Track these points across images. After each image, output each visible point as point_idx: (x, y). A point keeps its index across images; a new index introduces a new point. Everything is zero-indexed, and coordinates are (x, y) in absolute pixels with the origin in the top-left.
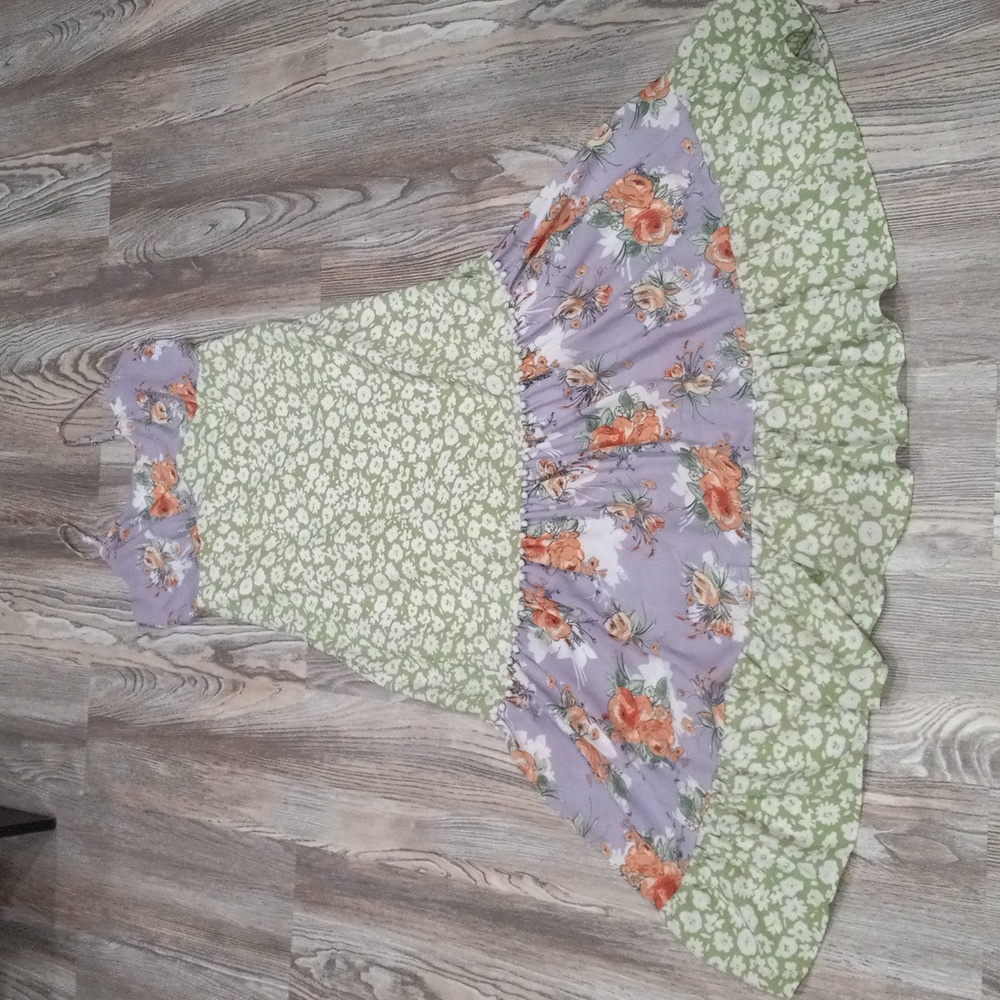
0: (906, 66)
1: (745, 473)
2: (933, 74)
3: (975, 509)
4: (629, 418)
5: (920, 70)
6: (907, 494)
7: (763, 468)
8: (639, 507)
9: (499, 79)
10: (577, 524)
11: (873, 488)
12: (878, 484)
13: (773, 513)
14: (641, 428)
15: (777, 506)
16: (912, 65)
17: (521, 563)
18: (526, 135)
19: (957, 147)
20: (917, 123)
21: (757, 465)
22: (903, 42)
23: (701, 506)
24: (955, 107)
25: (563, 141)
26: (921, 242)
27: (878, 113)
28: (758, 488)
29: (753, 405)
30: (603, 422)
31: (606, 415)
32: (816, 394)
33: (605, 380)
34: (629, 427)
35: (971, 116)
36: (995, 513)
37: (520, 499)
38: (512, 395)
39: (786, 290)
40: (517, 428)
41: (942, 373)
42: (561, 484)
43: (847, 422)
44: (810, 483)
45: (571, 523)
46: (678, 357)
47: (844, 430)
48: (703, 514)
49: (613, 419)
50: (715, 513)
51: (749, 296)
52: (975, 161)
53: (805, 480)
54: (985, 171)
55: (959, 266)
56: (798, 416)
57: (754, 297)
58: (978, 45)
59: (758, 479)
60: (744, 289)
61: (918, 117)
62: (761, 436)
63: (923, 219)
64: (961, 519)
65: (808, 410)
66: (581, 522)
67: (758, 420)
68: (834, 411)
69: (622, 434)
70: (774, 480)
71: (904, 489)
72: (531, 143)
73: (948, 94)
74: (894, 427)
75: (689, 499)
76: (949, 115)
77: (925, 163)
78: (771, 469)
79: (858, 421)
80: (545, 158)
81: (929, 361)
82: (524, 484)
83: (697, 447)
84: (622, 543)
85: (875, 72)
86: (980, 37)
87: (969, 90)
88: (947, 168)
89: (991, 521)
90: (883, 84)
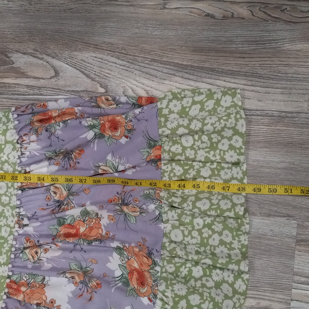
0: (257, 56)
1: (155, 264)
2: (272, 63)
3: (281, 296)
4: (84, 222)
5: (264, 59)
6: (245, 284)
7: (165, 261)
8: (85, 273)
9: (16, 12)
10: (44, 279)
11: (226, 279)
12: (229, 276)
13: (173, 291)
14: (91, 229)
15: (176, 287)
16: (260, 56)
17: (5, 297)
18: (30, 47)
19: (282, 103)
20: (261, 87)
21: (163, 259)
22: (256, 42)
23: (126, 278)
24: (282, 82)
25: (54, 54)
26: (260, 150)
27: (240, 77)
28: (162, 273)
29: (162, 226)
30: (69, 222)
31: (70, 219)
32: (198, 224)
33: (71, 197)
34: (83, 227)
35: (291, 89)
36: (292, 300)
37: (9, 258)
38: (12, 195)
39: (187, 176)
40: (13, 215)
41: (267, 221)
42: (37, 253)
43: (216, 243)
44: (190, 271)
45: (40, 278)
46: (118, 193)
47: (215, 247)
48: (126, 284)
49: (74, 221)
50: (134, 283)
51: (166, 174)
52: (292, 113)
53: (187, 269)
54: (297, 119)
55: (279, 166)
56: (190, 237)
57: (169, 175)
58: (297, 53)
59: (162, 268)
60: (164, 170)
61: (262, 84)
62: (167, 244)
63: (261, 138)
64: (273, 301)
65: (195, 234)
66: (47, 278)
67: (165, 235)
68: (210, 236)
69: (78, 230)
70: (171, 268)
71: (243, 281)
72: (32, 51)
73: (279, 75)
74: (240, 247)
75: (118, 273)
76: (279, 86)
77: (264, 108)
78: (169, 262)
79: (222, 243)
80: (41, 62)
81: (260, 214)
82: (13, 249)
83: (127, 245)
84: (72, 292)
85: (240, 55)
86: (298, 49)
87: (290, 75)
88: (276, 114)
89: (290, 304)
90: (244, 63)
